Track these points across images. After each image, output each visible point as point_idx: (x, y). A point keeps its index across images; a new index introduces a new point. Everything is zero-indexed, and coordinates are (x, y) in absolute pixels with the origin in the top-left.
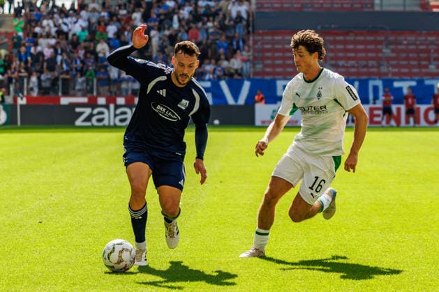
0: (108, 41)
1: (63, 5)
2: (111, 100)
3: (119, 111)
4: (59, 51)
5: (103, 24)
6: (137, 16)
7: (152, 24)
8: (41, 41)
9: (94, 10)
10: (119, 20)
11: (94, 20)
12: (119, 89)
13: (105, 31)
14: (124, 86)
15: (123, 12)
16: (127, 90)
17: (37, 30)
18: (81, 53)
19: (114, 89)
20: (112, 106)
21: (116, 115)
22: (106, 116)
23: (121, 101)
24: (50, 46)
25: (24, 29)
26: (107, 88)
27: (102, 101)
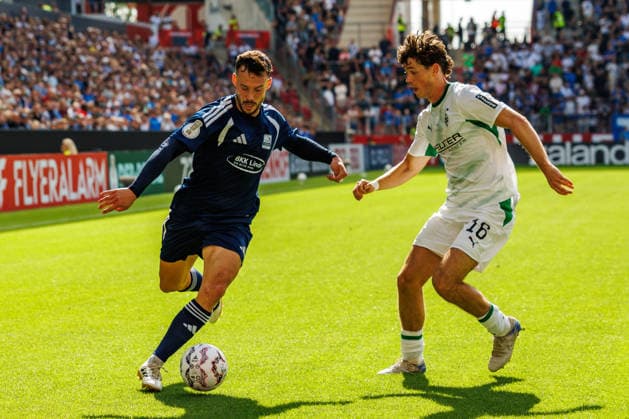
0: (563, 76)
1: (516, 40)
2: (567, 137)
3: (576, 149)
4: (512, 86)
5: (557, 57)
6: (593, 48)
7: (609, 57)
8: (494, 77)
9: (548, 43)
10: (575, 54)
11: (548, 53)
12: (575, 125)
13: (560, 65)
14: (581, 122)
15: (579, 45)
16: (583, 127)
17: (488, 65)
18: (534, 88)
19: (570, 125)
20: (568, 144)
21: (572, 154)
22: (562, 154)
23: (577, 138)
24: (502, 82)
25: (475, 64)
26: (562, 125)
27: (557, 138)
